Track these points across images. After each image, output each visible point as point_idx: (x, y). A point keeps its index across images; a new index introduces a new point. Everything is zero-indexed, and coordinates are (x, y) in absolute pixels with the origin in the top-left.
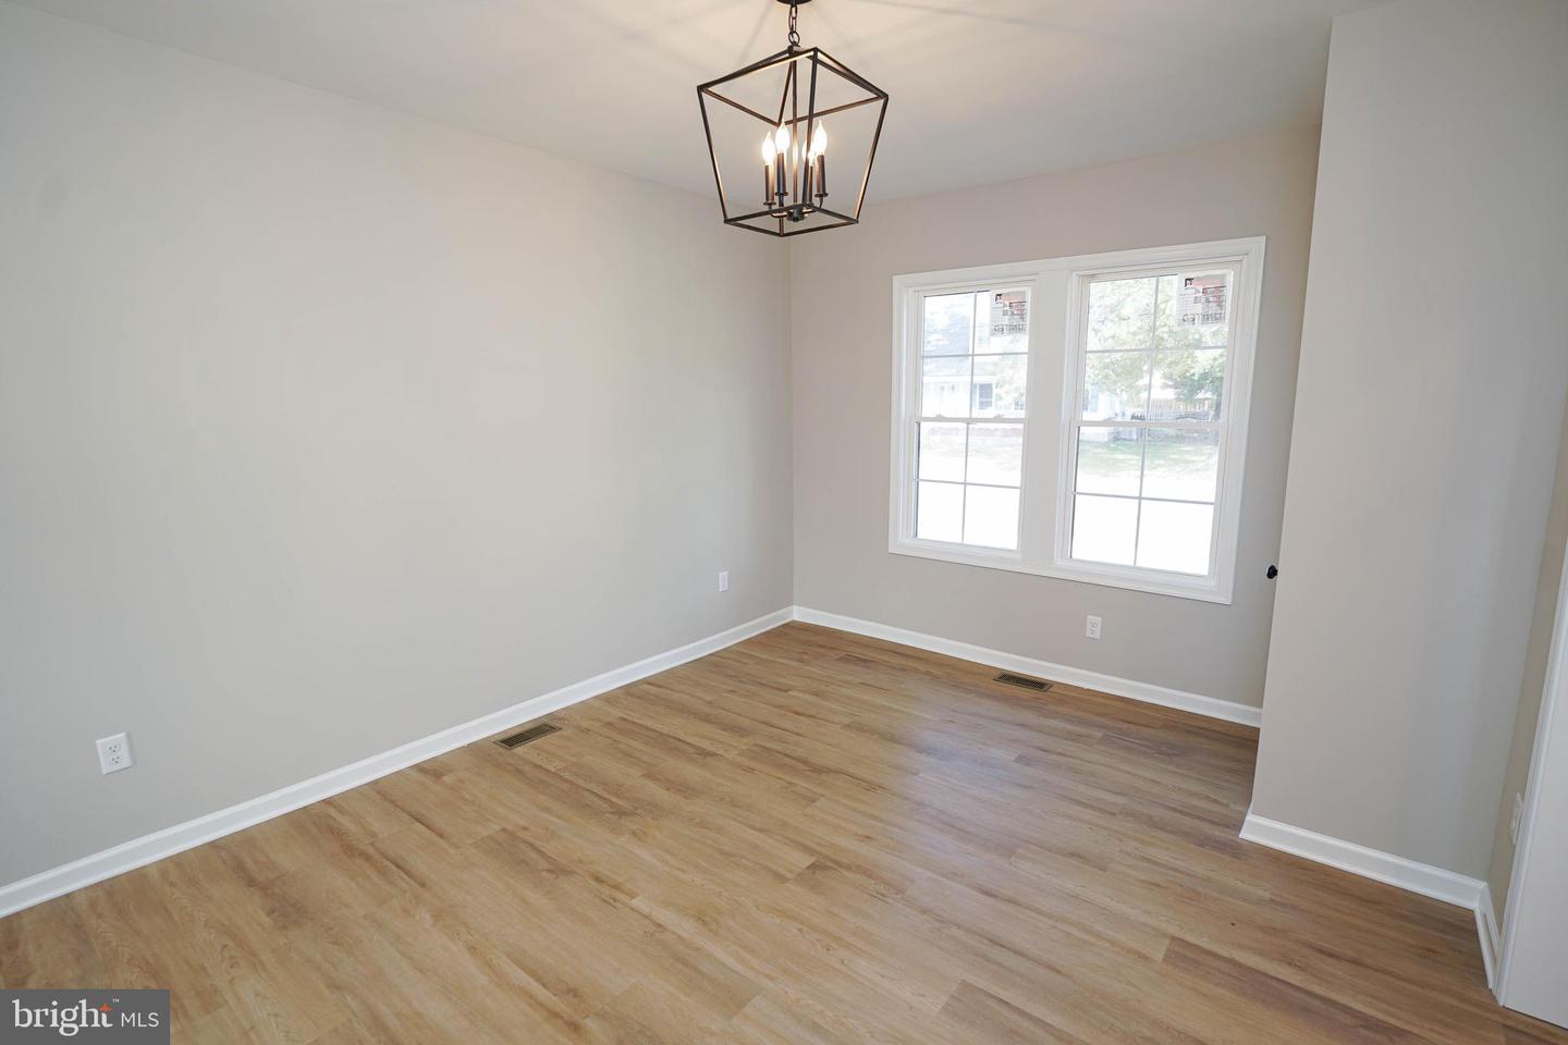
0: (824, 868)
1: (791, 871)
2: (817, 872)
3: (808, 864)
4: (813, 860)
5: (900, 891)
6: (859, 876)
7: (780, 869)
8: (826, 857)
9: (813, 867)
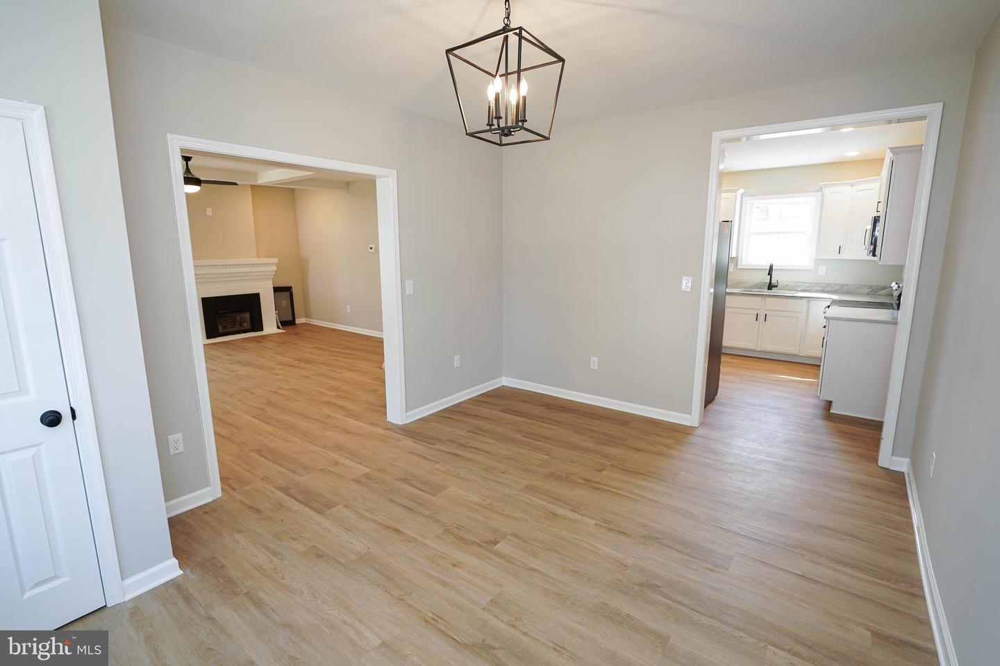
0: (488, 542)
1: (509, 540)
2: (493, 540)
3: (498, 545)
4: (495, 548)
5: (447, 531)
6: (468, 538)
7: (516, 541)
8: (486, 549)
9: (495, 543)
